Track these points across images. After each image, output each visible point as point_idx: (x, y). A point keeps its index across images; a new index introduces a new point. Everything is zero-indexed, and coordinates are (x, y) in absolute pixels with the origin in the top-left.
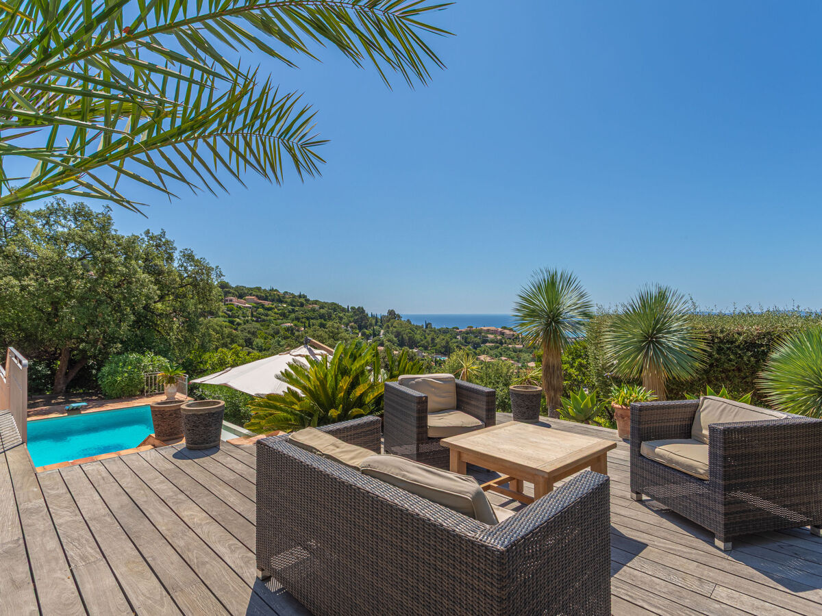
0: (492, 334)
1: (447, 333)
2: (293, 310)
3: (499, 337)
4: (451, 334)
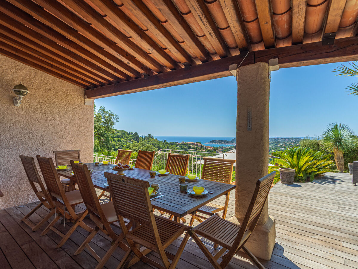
0: (192, 145)
1: (173, 144)
3: (195, 147)
4: (175, 145)
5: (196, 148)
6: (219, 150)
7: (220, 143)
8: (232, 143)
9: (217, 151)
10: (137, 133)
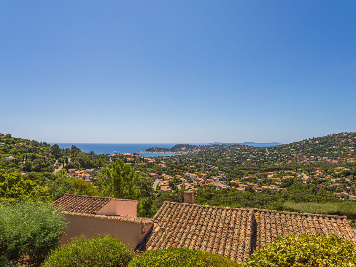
0: (129, 157)
1: (104, 157)
2: (11, 147)
3: (133, 159)
4: (106, 158)
5: (134, 161)
6: (161, 163)
7: (158, 151)
8: (173, 151)
9: (159, 164)
10: (57, 145)
